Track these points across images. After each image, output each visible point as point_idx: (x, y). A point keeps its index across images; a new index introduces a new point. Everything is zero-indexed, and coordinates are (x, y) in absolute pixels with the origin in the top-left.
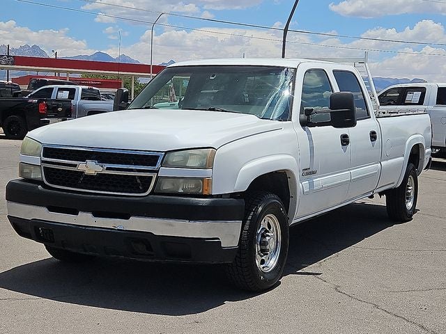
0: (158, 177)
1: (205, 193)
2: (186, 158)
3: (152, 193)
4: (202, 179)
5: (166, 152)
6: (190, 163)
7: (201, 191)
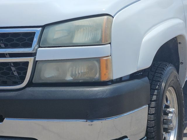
0: (35, 63)
1: (104, 79)
2: (71, 33)
3: (30, 84)
4: (98, 59)
5: (44, 27)
6: (79, 38)
7: (98, 75)
